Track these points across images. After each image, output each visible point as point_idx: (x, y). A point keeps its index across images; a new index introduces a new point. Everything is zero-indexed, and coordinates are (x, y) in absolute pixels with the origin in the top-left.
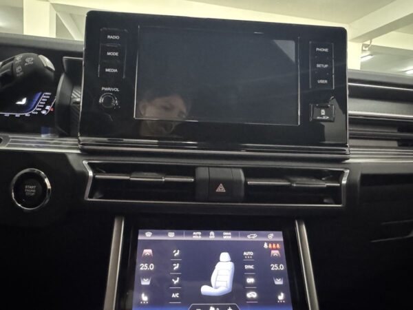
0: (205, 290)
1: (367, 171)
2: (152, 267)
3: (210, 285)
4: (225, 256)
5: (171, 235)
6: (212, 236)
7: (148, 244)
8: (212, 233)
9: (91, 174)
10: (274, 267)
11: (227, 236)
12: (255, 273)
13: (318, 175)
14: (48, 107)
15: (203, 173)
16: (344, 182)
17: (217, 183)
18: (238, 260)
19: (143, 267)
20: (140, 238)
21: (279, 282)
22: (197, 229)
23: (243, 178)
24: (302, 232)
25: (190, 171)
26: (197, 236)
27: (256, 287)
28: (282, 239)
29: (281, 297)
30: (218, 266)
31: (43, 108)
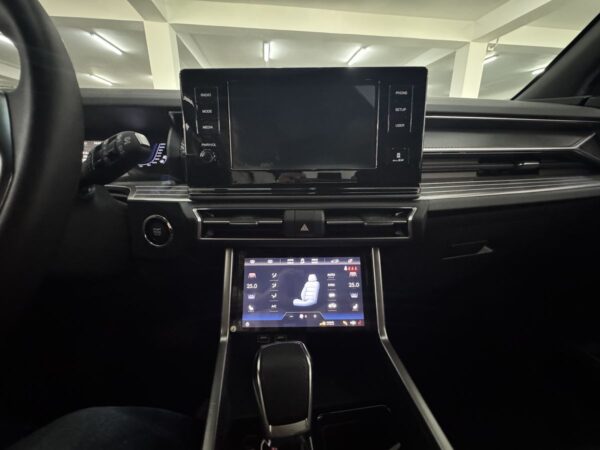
0: (297, 302)
2: (256, 286)
3: (300, 298)
4: (312, 277)
5: (270, 262)
6: (303, 262)
7: (252, 269)
8: (303, 260)
9: (199, 219)
10: (352, 285)
11: (315, 262)
12: (337, 290)
13: (391, 213)
14: (165, 157)
15: (289, 215)
16: (410, 218)
17: (301, 223)
18: (323, 280)
19: (249, 286)
20: (246, 264)
21: (354, 296)
23: (323, 219)
24: (377, 257)
25: (279, 214)
26: (290, 262)
27: (337, 300)
28: (359, 263)
29: (355, 307)
30: (307, 285)
31: (161, 158)
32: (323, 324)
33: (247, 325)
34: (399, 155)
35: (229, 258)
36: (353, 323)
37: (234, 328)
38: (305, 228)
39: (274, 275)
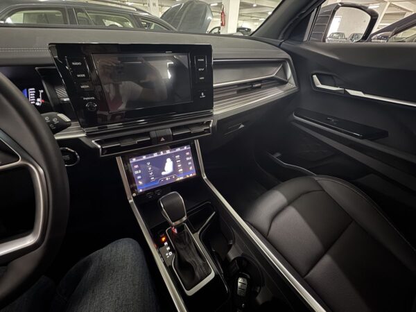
0: (163, 173)
1: (219, 119)
2: (140, 171)
3: (164, 171)
4: (168, 160)
5: (144, 157)
6: (162, 153)
7: (135, 163)
9: (99, 146)
11: (168, 152)
12: (181, 163)
13: (201, 124)
14: (39, 100)
15: (153, 134)
16: (211, 126)
17: (161, 138)
19: (136, 172)
20: (131, 162)
21: (190, 163)
22: (154, 152)
23: (171, 133)
24: (197, 143)
25: (147, 134)
26: (155, 155)
27: (182, 167)
28: (190, 148)
29: (191, 168)
30: (167, 164)
31: (36, 101)
32: (178, 179)
33: (141, 191)
34: (203, 94)
35: (119, 160)
36: (191, 175)
37: (134, 195)
38: (163, 139)
39: (149, 164)
